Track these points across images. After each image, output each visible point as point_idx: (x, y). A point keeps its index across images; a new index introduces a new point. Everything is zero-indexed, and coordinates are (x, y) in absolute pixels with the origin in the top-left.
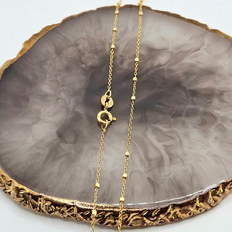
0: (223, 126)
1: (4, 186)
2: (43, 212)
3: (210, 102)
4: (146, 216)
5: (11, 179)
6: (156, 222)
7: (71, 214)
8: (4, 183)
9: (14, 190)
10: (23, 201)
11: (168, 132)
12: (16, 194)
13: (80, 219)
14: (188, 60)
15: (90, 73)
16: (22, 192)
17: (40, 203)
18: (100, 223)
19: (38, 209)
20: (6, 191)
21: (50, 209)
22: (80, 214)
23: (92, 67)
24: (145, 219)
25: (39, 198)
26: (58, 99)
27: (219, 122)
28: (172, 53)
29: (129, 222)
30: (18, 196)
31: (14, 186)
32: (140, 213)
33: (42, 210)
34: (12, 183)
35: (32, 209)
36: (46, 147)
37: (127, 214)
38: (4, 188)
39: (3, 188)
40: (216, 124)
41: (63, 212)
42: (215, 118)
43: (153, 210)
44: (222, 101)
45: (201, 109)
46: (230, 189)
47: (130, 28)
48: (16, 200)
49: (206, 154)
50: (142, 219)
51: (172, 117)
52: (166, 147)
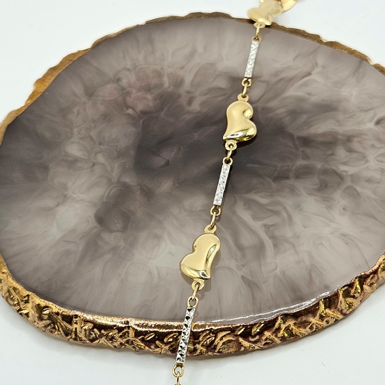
0: (355, 190)
1: (18, 304)
2: (81, 340)
3: (332, 154)
4: (242, 335)
5: (28, 293)
6: (259, 344)
7: (125, 340)
8: (18, 300)
9: (33, 310)
10: (49, 325)
11: (268, 205)
12: (37, 315)
13: (140, 346)
14: (293, 92)
15: (141, 122)
16: (47, 312)
17: (75, 326)
18: (171, 351)
19: (74, 337)
20: (22, 312)
21: (92, 334)
22: (140, 340)
23: (144, 113)
24: (241, 340)
25: (74, 319)
26: (94, 165)
27: (348, 183)
28: (267, 82)
29: (216, 346)
30: (41, 318)
31: (33, 302)
32: (233, 330)
33: (80, 338)
34: (30, 298)
35: (64, 337)
36: (80, 240)
37: (213, 334)
38: (18, 308)
39: (16, 307)
40: (343, 186)
41: (112, 338)
42: (340, 177)
43: (252, 326)
44: (351, 151)
45: (319, 165)
46: (371, 285)
47: (200, 49)
48: (38, 326)
49: (331, 234)
50: (237, 340)
51: (274, 181)
52: (267, 227)
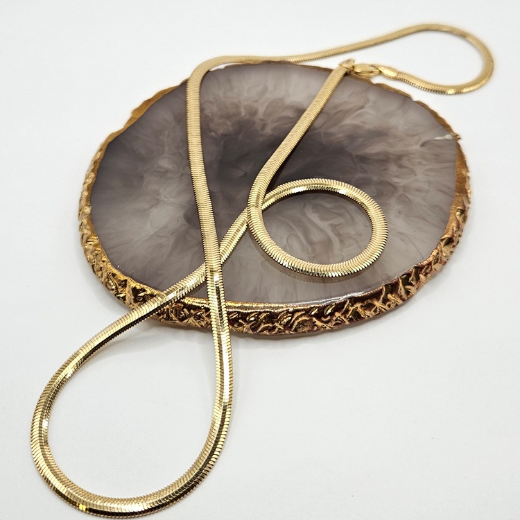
0: (407, 198)
1: (117, 288)
2: (171, 320)
3: (386, 169)
4: (317, 316)
5: (125, 278)
6: (330, 324)
8: (116, 284)
9: (130, 293)
12: (133, 297)
14: (349, 121)
15: (223, 142)
16: (142, 294)
18: (252, 329)
19: (165, 316)
20: (119, 296)
21: (182, 314)
23: (224, 135)
24: (314, 319)
26: (182, 175)
27: (401, 192)
29: (292, 325)
30: (136, 301)
31: (130, 286)
32: (307, 312)
33: (170, 318)
34: (127, 282)
36: (171, 235)
37: (290, 314)
39: (114, 292)
40: (396, 195)
41: (200, 318)
42: (394, 188)
43: (324, 307)
44: (401, 166)
45: (375, 178)
46: (426, 275)
47: (270, 88)
50: (311, 320)
52: (334, 227)
